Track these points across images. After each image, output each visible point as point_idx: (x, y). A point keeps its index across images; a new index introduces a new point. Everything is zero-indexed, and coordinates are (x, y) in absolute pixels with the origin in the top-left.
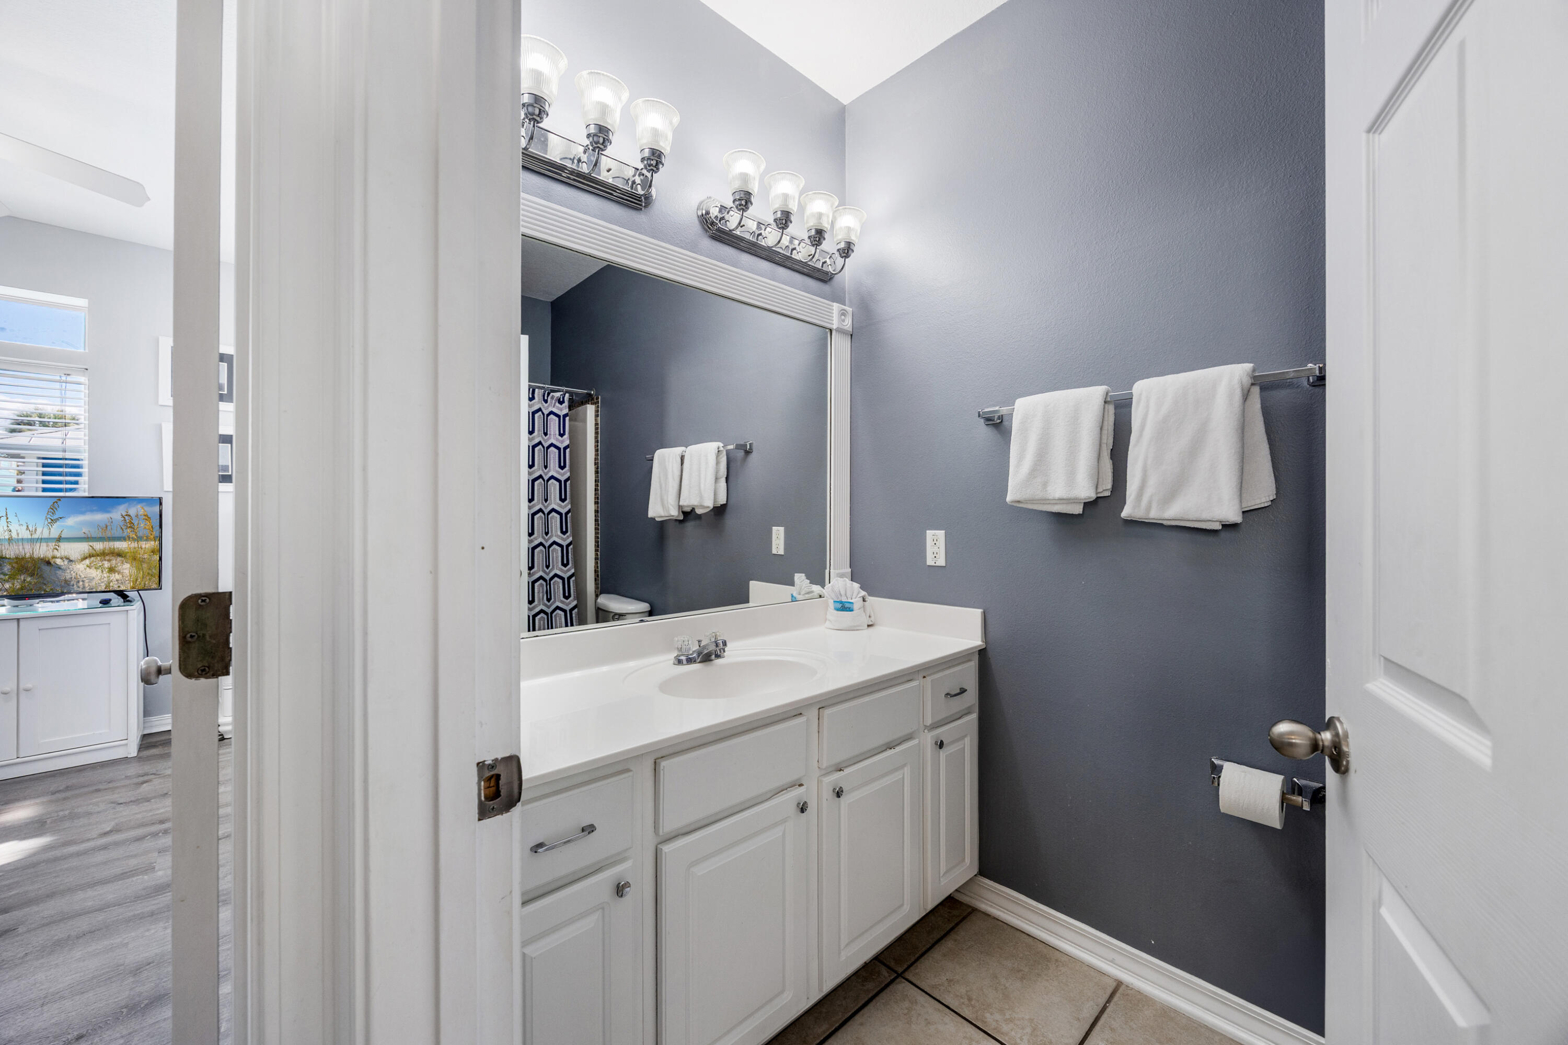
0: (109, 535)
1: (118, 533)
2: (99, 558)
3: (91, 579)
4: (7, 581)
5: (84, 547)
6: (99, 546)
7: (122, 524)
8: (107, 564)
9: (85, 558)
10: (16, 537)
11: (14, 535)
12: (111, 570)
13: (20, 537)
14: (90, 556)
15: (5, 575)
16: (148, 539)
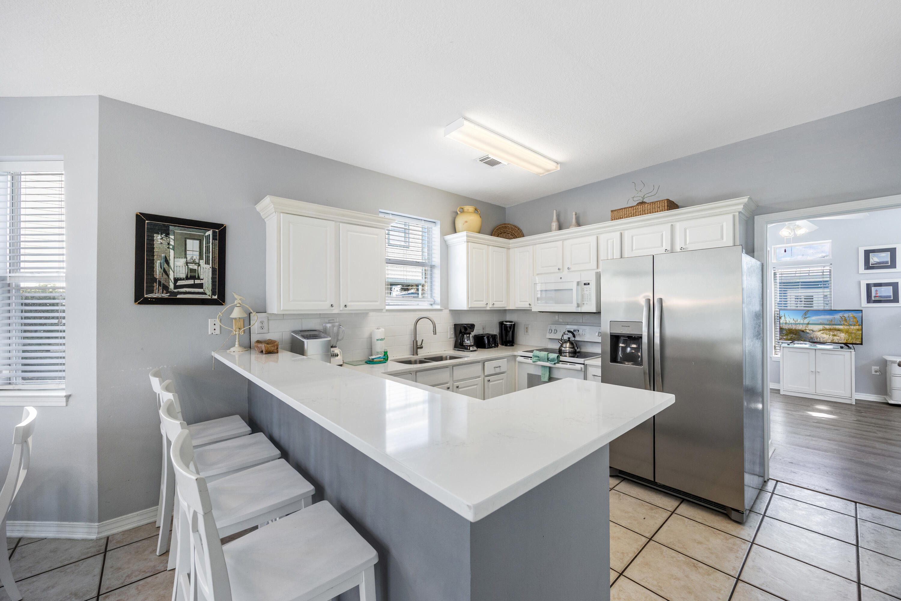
0: (833, 323)
1: (839, 323)
2: (828, 331)
3: (823, 338)
4: (785, 336)
5: (821, 327)
6: (828, 327)
7: (840, 320)
8: (831, 333)
9: (820, 331)
10: (789, 322)
11: (788, 322)
12: (834, 335)
13: (790, 322)
14: (823, 330)
15: (783, 334)
16: (854, 325)
